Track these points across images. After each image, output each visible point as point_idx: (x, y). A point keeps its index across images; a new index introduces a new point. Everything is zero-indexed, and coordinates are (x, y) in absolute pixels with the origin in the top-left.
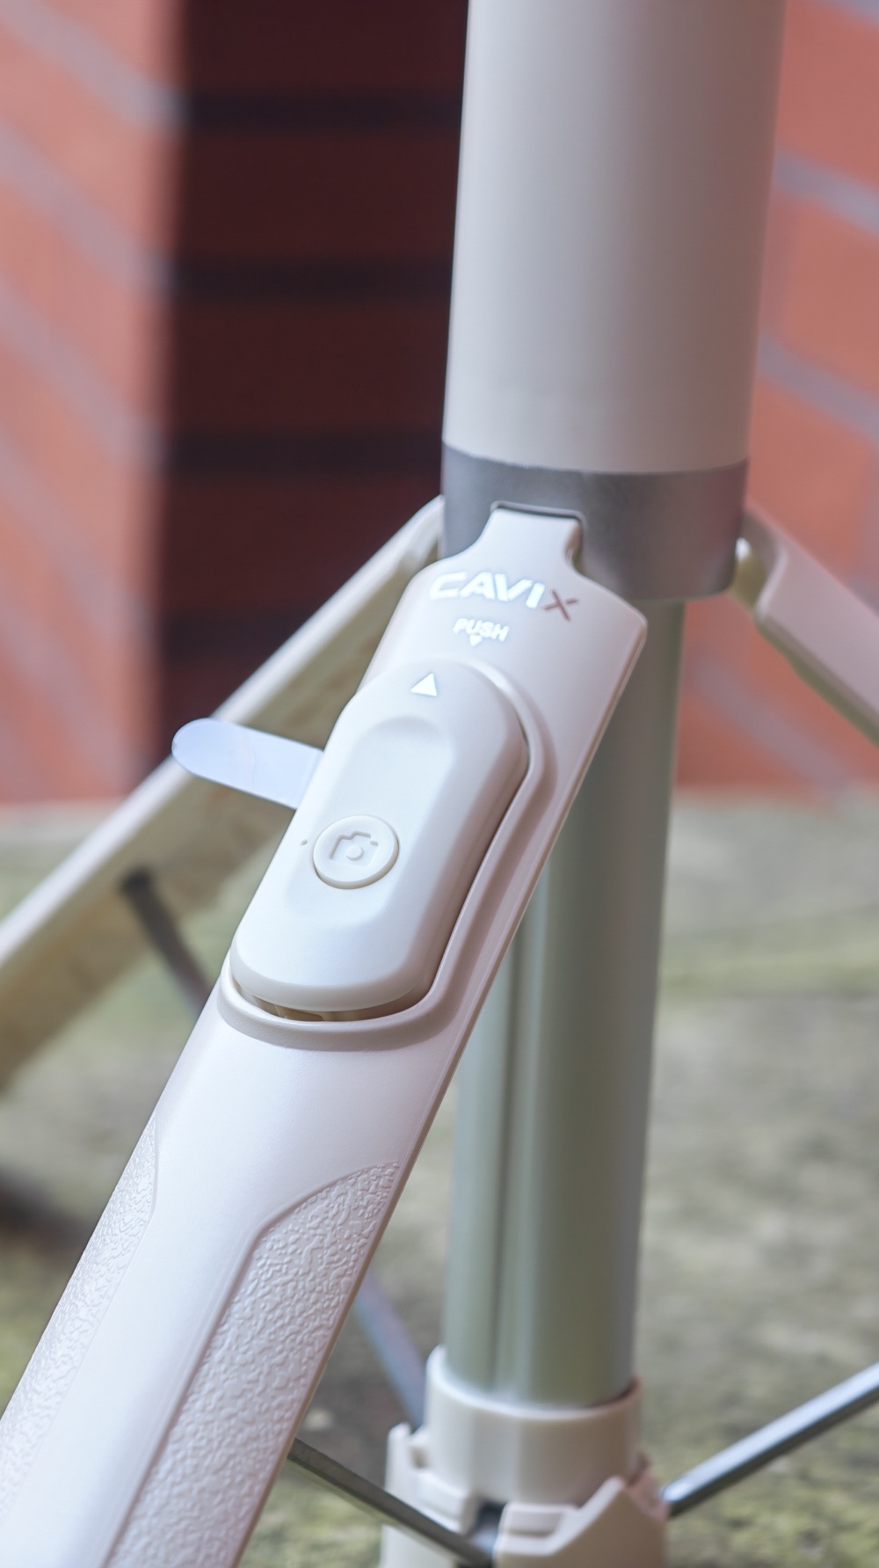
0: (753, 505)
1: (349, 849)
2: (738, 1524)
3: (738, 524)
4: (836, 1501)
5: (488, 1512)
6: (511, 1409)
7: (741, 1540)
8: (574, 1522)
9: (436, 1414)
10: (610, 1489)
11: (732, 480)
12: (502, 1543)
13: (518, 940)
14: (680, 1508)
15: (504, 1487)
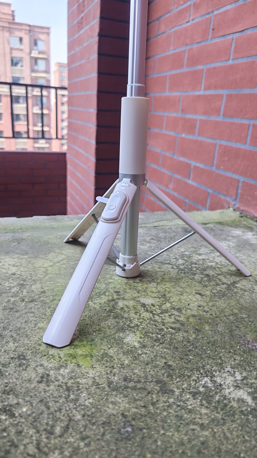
0: (146, 178)
1: (111, 206)
2: (146, 267)
3: (145, 180)
4: (154, 265)
5: (125, 265)
6: (127, 257)
7: (146, 268)
8: (132, 266)
9: (120, 258)
10: (135, 263)
11: (144, 175)
12: (126, 268)
13: (126, 214)
14: (141, 265)
15: (126, 263)
